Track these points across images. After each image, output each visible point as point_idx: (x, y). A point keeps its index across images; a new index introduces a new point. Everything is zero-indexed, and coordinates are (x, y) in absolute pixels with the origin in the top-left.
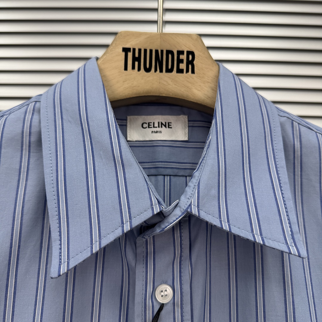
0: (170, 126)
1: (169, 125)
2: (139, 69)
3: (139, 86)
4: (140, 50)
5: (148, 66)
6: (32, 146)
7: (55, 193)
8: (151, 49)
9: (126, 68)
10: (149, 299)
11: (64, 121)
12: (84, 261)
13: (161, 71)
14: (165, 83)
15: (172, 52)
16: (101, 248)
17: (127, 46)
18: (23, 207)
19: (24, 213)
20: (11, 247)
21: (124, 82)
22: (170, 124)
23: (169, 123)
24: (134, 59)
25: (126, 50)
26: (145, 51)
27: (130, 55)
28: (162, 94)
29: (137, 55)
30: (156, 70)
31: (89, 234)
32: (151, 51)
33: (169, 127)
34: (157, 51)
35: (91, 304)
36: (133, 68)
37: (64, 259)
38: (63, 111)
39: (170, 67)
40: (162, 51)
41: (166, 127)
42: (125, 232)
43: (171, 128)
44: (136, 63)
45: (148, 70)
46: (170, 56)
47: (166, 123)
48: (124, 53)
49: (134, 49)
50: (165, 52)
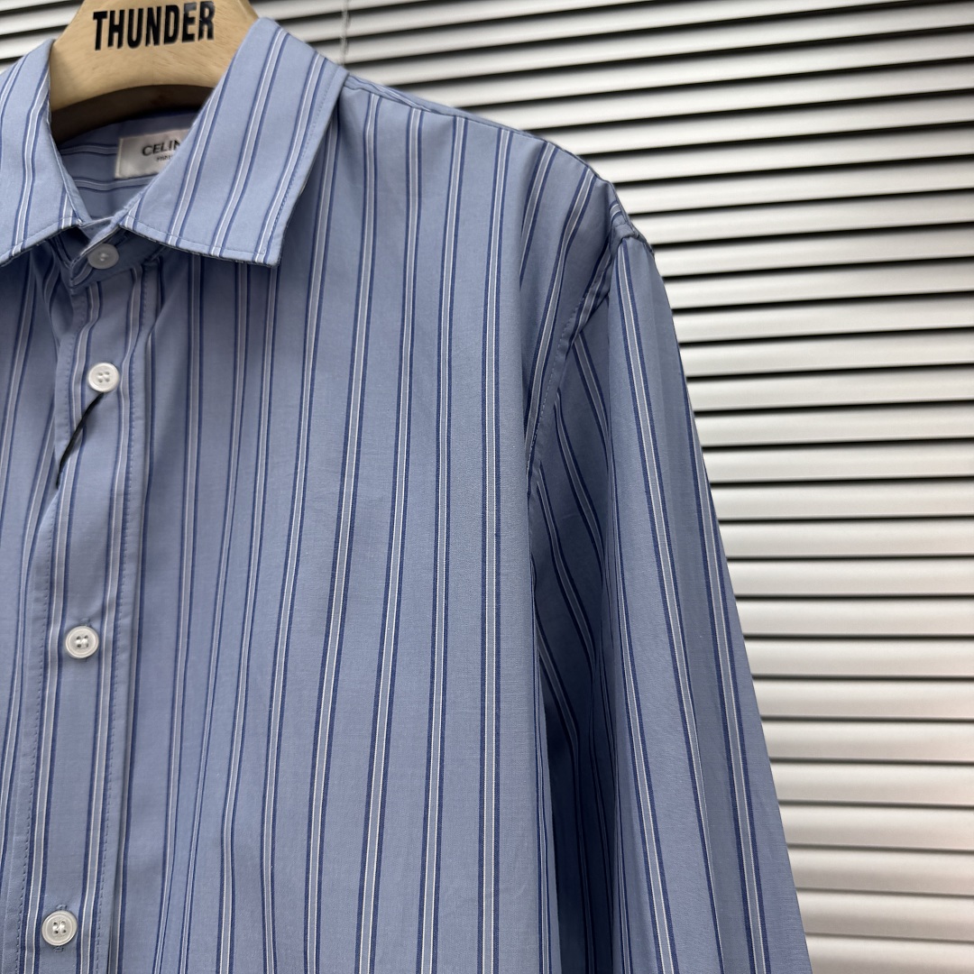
2: (120, 44)
4: (122, 13)
5: (134, 38)
8: (141, 8)
9: (98, 46)
13: (157, 42)
14: (163, 62)
15: (175, 8)
17: (101, 9)
21: (94, 69)
24: (113, 28)
25: (99, 16)
26: (131, 12)
27: (106, 23)
29: (117, 22)
30: (147, 43)
32: (141, 11)
34: (150, 10)
36: (110, 43)
39: (171, 33)
40: (159, 9)
44: (116, 35)
45: (134, 44)
46: (172, 15)
48: (96, 21)
49: (112, 13)
50: (163, 11)
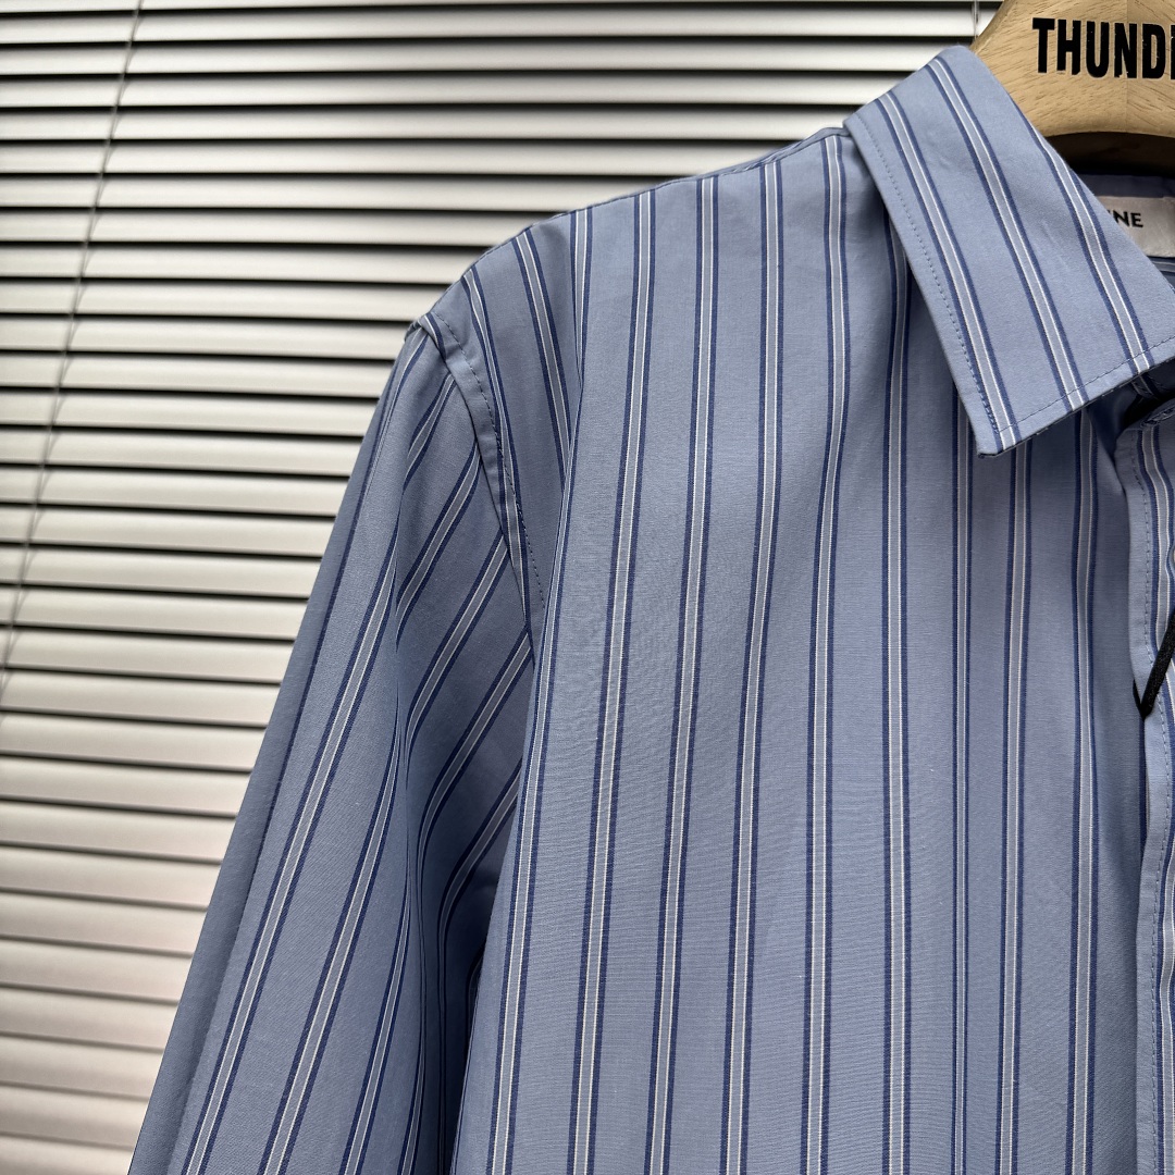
0: (1137, 223)
1: (1134, 220)
2: (1076, 70)
3: (1075, 110)
4: (1077, 24)
5: (1097, 63)
6: (849, 225)
7: (950, 301)
8: (1106, 21)
9: (1043, 68)
10: (1163, 564)
11: (929, 167)
12: (1050, 426)
13: (1132, 74)
14: (1142, 103)
15: (1158, 30)
16: (1071, 412)
17: (1045, 15)
18: (848, 352)
19: (852, 364)
20: (829, 434)
21: (1038, 98)
22: (1137, 217)
23: (1133, 215)
24: (1063, 46)
25: (1042, 25)
26: (1091, 26)
27: (1053, 36)
28: (1135, 129)
29: (1069, 36)
30: (1118, 73)
31: (1052, 376)
32: (1105, 27)
33: (1134, 224)
34: (1119, 27)
35: (1004, 587)
36: (1061, 66)
37: (1004, 423)
38: (921, 146)
39: (1154, 65)
40: (1133, 28)
41: (1128, 224)
42: (1139, 371)
43: (1141, 226)
44: (1069, 55)
45: (1098, 72)
46: (1154, 38)
47: (1126, 213)
48: (1037, 31)
49: (1063, 23)
50: (1140, 30)
